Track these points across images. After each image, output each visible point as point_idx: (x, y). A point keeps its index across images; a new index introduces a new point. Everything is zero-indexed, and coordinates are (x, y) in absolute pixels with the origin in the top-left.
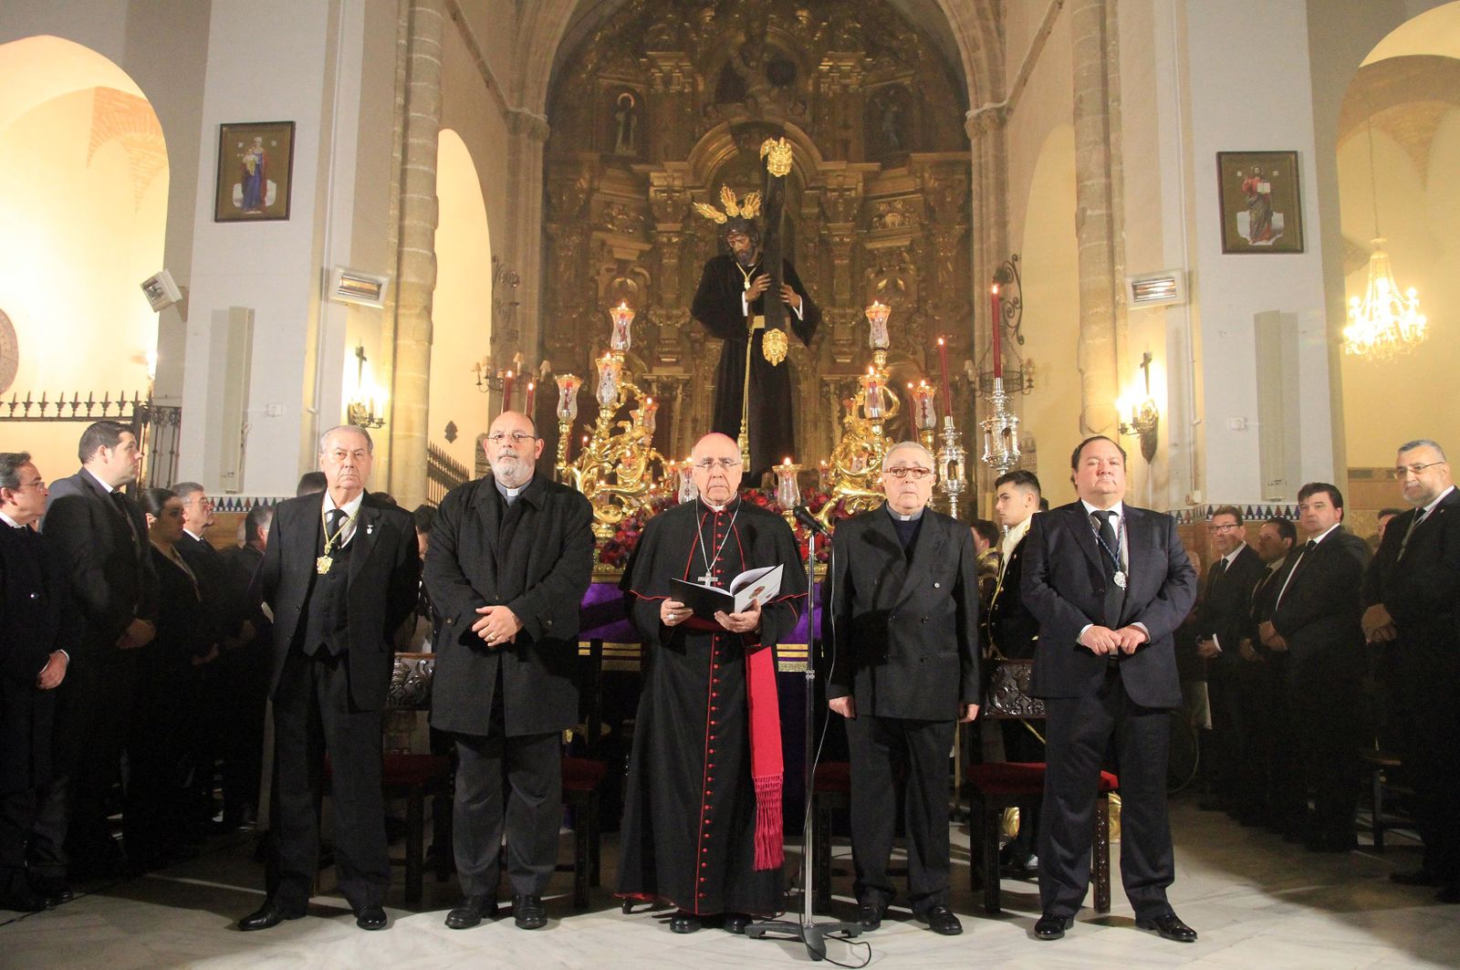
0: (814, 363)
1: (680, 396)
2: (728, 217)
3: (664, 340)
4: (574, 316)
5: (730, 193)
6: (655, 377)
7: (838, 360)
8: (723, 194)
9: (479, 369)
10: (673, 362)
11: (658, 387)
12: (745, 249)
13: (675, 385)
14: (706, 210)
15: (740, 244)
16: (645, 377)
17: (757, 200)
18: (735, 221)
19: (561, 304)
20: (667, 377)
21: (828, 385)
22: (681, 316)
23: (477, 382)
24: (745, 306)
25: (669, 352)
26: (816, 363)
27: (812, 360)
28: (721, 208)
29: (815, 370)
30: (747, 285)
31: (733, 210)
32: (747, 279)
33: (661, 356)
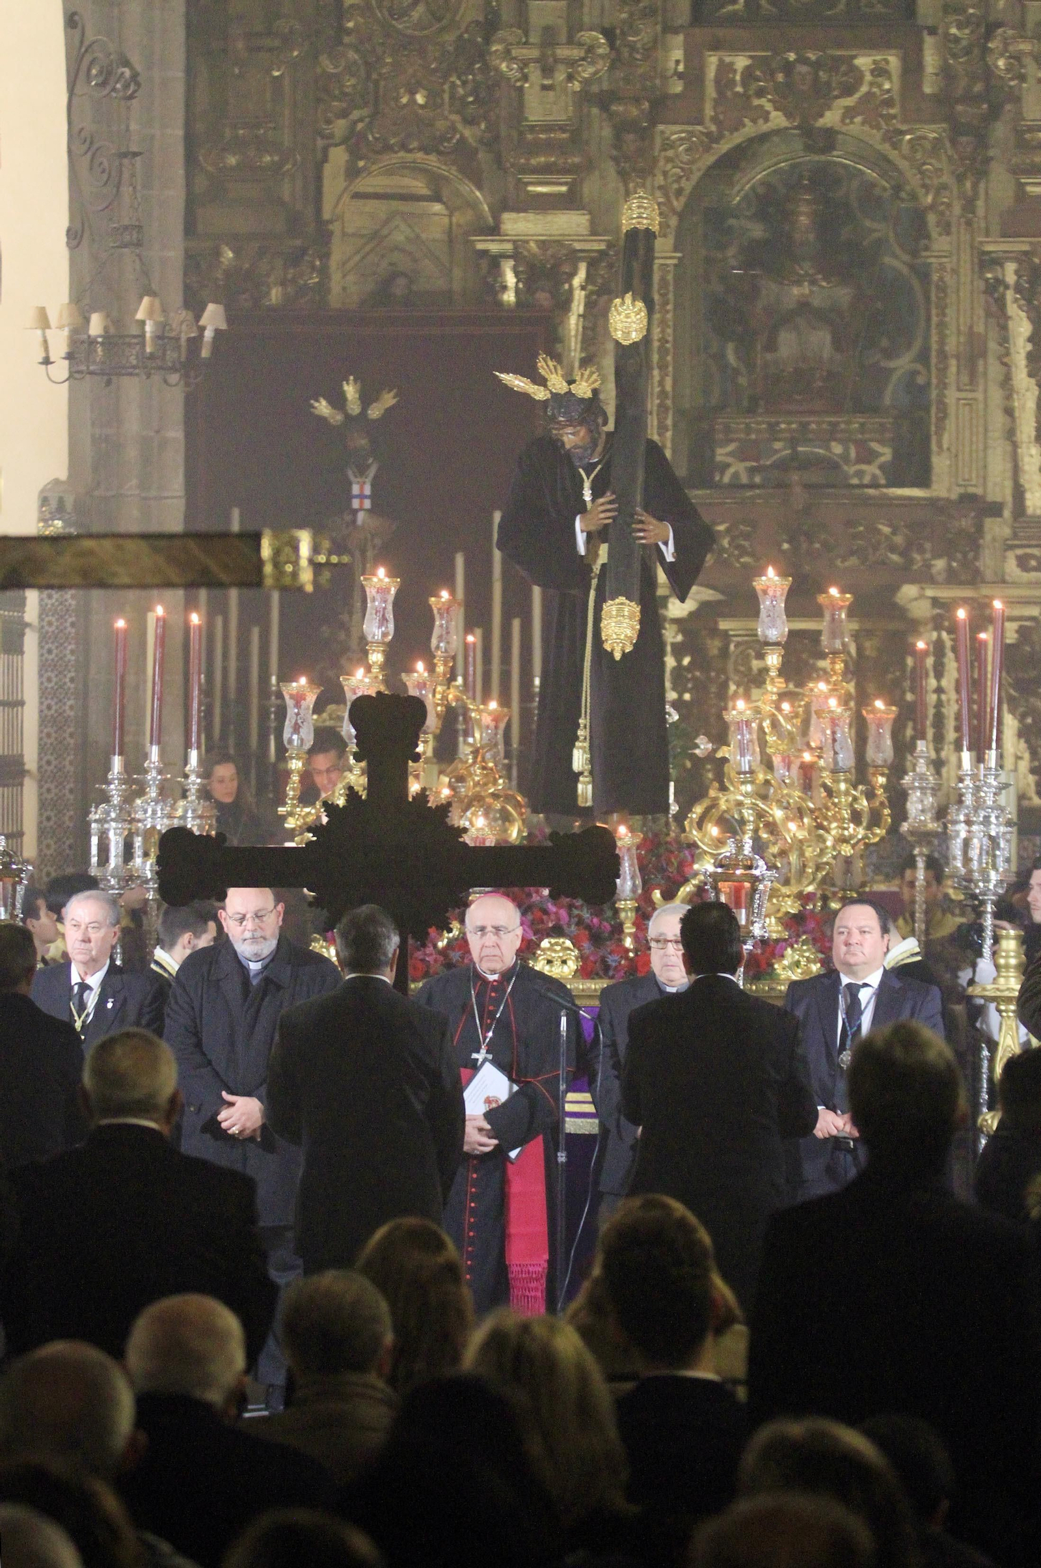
0: (968, 185)
1: (579, 297)
2: (551, 392)
3: (532, 128)
4: (276, 74)
5: (551, 363)
6: (509, 247)
7: (1029, 189)
8: (541, 364)
9: (44, 322)
10: (560, 195)
11: (517, 274)
12: (580, 444)
13: (566, 268)
14: (517, 382)
15: (571, 438)
16: (480, 246)
17: (595, 376)
18: (562, 400)
19: (240, 45)
20: (543, 245)
21: (996, 262)
22: (583, 59)
23: (41, 356)
24: (581, 539)
25: (547, 169)
26: (975, 186)
27: (960, 179)
28: (542, 382)
29: (969, 205)
30: (587, 495)
31: (557, 383)
32: (587, 485)
33: (527, 178)
